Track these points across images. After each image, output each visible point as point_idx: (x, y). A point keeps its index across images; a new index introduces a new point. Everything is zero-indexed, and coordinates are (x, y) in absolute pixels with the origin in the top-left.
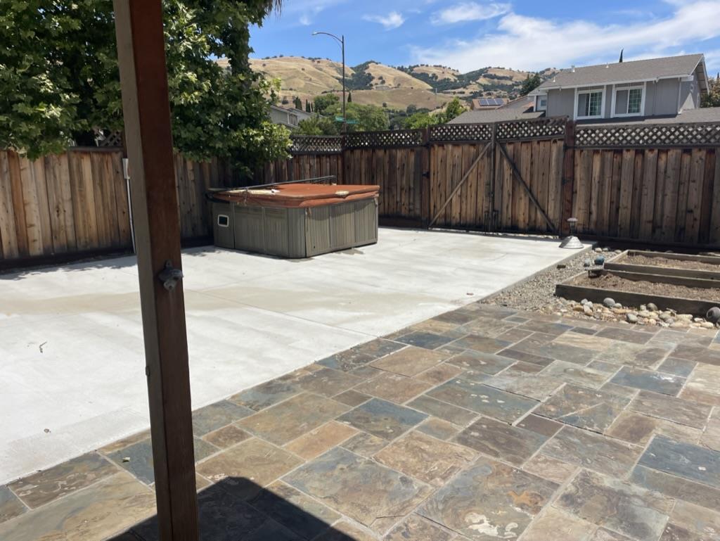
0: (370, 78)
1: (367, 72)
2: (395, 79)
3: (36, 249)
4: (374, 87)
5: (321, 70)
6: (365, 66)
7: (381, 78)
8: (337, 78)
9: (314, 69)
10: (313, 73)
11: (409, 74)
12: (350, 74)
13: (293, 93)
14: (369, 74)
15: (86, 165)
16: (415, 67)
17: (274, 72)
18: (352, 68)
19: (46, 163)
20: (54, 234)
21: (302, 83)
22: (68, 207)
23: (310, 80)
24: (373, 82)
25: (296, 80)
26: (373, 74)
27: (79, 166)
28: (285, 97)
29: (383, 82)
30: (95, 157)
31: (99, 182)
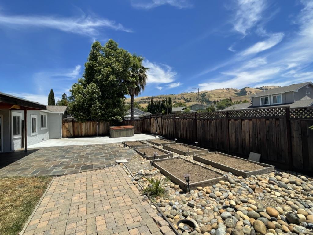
0: (246, 92)
1: (245, 90)
2: (255, 91)
3: (83, 135)
4: (248, 95)
5: (229, 91)
6: (245, 89)
7: (250, 92)
8: (235, 93)
9: (227, 91)
10: (227, 93)
11: (261, 89)
12: (239, 91)
13: (220, 99)
14: (246, 91)
15: (91, 123)
16: (263, 87)
17: (215, 93)
18: (240, 90)
19: (86, 123)
20: (86, 133)
21: (223, 96)
22: (88, 129)
23: (226, 94)
24: (247, 93)
25: (221, 95)
26: (247, 91)
27: (90, 124)
28: (218, 100)
29: (251, 93)
30: (93, 122)
31: (93, 126)
